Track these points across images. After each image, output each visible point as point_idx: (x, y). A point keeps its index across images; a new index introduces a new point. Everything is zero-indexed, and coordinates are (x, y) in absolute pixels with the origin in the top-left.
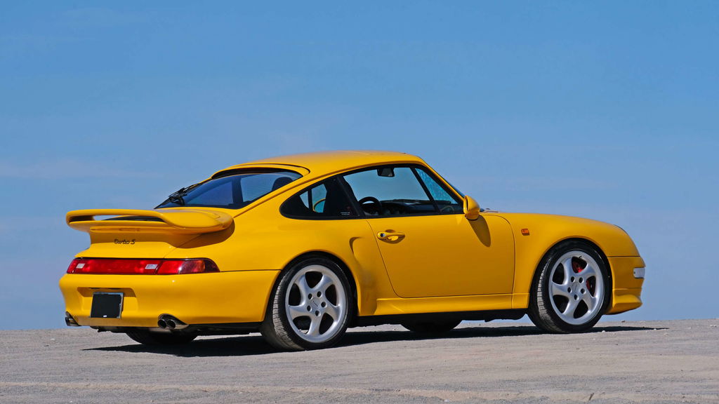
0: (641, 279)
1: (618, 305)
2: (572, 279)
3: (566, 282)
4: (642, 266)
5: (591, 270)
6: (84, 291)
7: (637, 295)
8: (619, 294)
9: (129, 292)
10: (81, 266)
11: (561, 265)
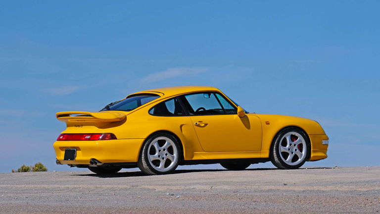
0: (327, 145)
1: (313, 157)
2: (291, 145)
3: (288, 146)
4: (327, 139)
5: (300, 140)
6: (62, 148)
7: (325, 153)
8: (314, 152)
9: (78, 148)
10: (61, 137)
11: (285, 138)
